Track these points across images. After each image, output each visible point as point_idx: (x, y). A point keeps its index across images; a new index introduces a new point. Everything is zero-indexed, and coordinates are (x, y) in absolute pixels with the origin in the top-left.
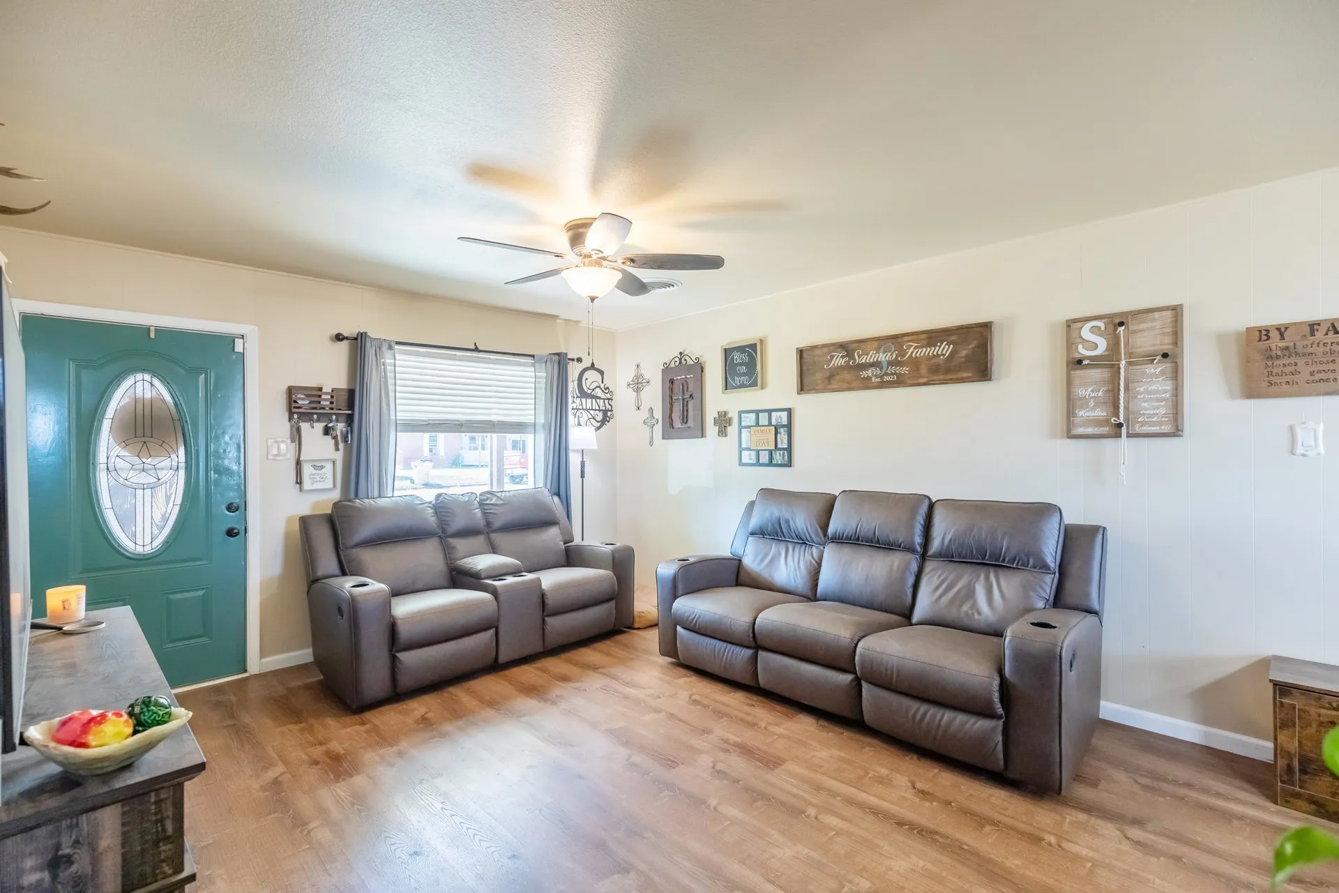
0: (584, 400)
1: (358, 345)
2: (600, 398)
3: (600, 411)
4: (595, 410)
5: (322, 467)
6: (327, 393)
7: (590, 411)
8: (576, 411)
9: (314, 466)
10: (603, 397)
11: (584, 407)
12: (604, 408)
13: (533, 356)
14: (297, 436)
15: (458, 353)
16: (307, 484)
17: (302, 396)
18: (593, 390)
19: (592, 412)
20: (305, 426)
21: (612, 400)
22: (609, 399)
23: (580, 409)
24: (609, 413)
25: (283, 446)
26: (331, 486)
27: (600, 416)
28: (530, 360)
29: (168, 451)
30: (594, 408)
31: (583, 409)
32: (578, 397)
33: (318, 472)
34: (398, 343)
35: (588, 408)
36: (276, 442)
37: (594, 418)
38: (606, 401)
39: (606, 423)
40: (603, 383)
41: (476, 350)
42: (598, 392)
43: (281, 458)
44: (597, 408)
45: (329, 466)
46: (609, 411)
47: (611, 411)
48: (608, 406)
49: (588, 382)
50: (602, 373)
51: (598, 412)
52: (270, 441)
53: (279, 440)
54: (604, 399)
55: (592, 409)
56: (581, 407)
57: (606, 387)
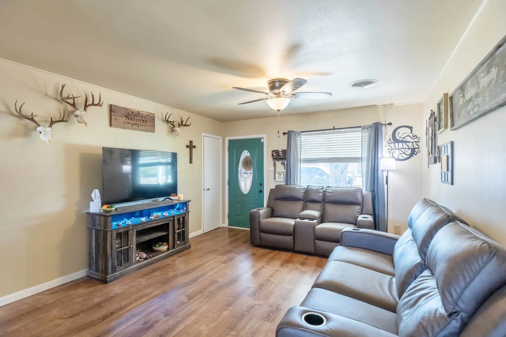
0: (396, 144)
1: (289, 134)
2: (409, 142)
3: (409, 149)
4: (405, 149)
5: (281, 174)
6: (280, 152)
7: (401, 150)
8: (390, 150)
9: (279, 174)
10: (412, 141)
11: (397, 148)
12: (412, 147)
13: (360, 127)
14: (275, 165)
15: (327, 131)
16: (277, 180)
17: (274, 153)
18: (404, 138)
19: (403, 150)
20: (277, 162)
21: (418, 142)
22: (416, 142)
23: (394, 149)
24: (416, 150)
25: (272, 168)
26: (283, 180)
27: (409, 152)
28: (360, 129)
29: (250, 169)
30: (404, 147)
31: (396, 149)
32: (392, 143)
33: (280, 176)
34: (301, 132)
35: (400, 148)
36: (270, 167)
37: (404, 153)
38: (414, 143)
39: (414, 155)
40: (411, 133)
41: (334, 129)
42: (408, 139)
43: (271, 171)
44: (407, 147)
45: (282, 174)
46: (416, 148)
47: (418, 148)
48: (415, 146)
49: (400, 135)
50: (411, 128)
51: (407, 150)
52: (269, 166)
53: (271, 166)
54: (412, 142)
55: (403, 148)
56: (394, 148)
57: (414, 135)
